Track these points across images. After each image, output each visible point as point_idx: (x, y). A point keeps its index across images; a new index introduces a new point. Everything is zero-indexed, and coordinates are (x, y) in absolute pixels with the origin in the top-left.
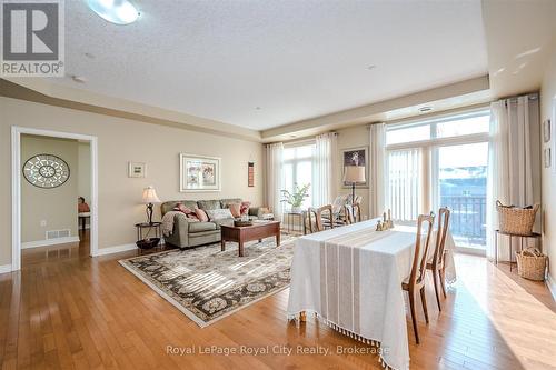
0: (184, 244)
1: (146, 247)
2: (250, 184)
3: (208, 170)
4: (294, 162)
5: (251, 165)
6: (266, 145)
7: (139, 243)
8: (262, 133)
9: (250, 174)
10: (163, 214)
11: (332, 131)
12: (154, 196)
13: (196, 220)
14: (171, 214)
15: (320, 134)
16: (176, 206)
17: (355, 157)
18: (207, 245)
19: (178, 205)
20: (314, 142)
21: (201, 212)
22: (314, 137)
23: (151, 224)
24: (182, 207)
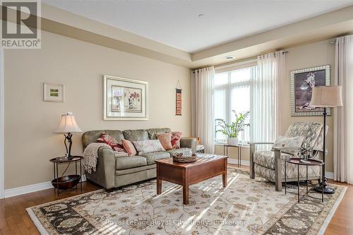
0: (110, 183)
1: (63, 187)
2: (178, 113)
3: (134, 95)
4: (228, 88)
5: (179, 91)
6: (194, 71)
7: (54, 182)
8: (193, 55)
9: (178, 102)
10: (84, 146)
11: (279, 49)
12: (73, 124)
13: (123, 154)
14: (94, 147)
15: (263, 54)
16: (100, 137)
17: (310, 79)
18: (137, 184)
19: (101, 136)
20: (256, 64)
21: (128, 143)
22: (255, 57)
23: (70, 158)
24: (107, 138)
